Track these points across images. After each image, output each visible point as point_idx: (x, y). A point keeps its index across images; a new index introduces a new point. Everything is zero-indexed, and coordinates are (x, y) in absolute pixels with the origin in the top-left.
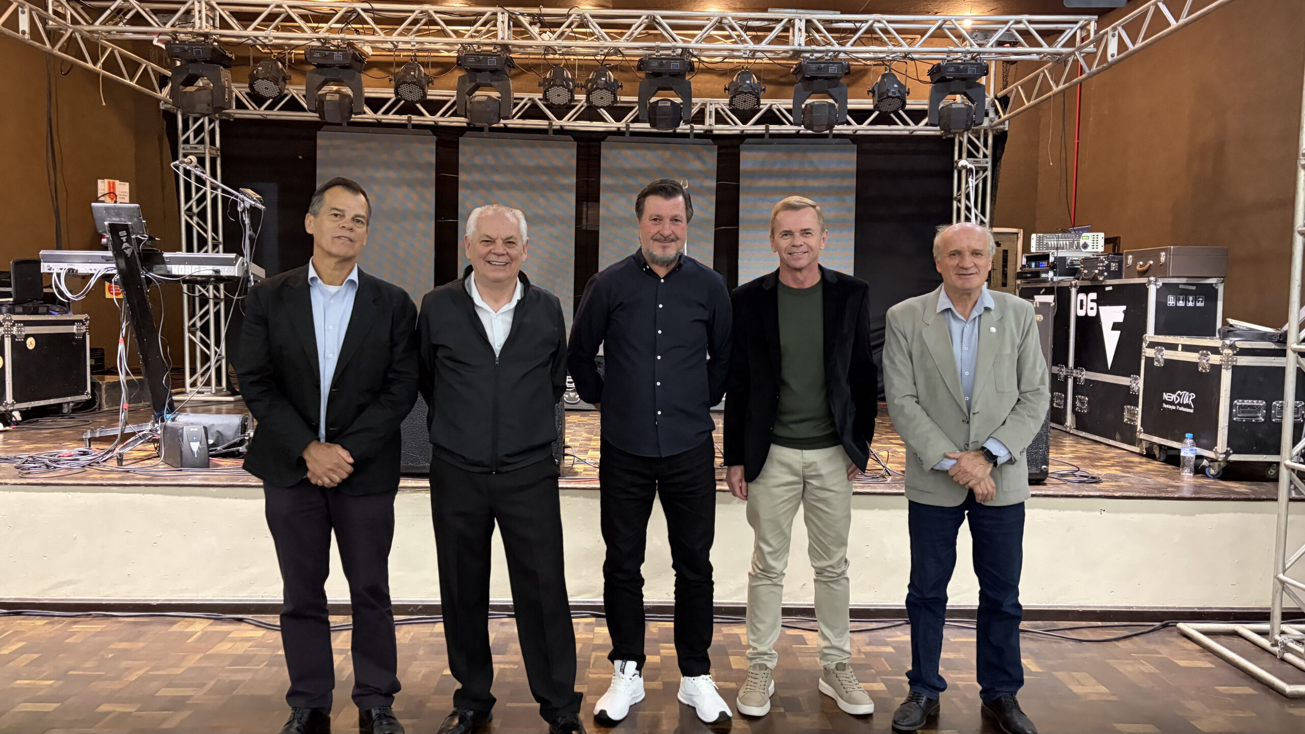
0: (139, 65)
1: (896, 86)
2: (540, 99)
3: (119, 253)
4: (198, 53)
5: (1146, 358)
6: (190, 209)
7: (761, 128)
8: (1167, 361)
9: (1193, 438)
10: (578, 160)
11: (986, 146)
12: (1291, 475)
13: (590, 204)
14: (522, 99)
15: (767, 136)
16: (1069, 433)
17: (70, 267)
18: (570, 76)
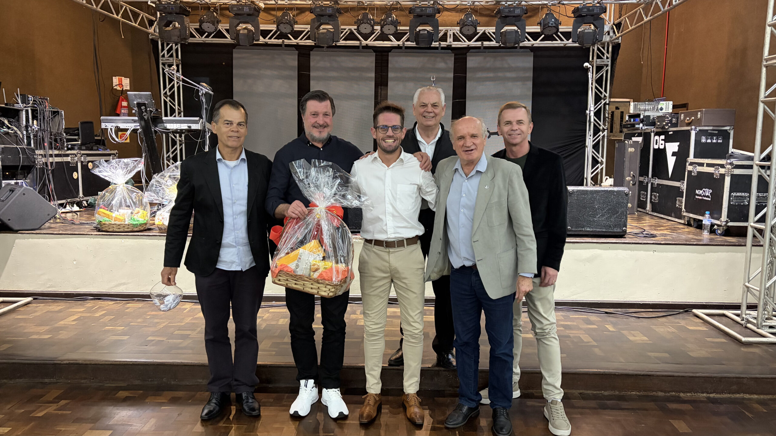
0: (139, 15)
1: (553, 20)
2: (355, 29)
3: (141, 118)
4: (172, 9)
5: (688, 171)
6: (166, 93)
7: (479, 44)
8: (699, 173)
9: (710, 214)
10: (376, 63)
11: (608, 52)
12: (753, 231)
13: (382, 87)
14: (345, 29)
15: (482, 48)
16: (648, 214)
17: (116, 125)
18: (372, 17)
